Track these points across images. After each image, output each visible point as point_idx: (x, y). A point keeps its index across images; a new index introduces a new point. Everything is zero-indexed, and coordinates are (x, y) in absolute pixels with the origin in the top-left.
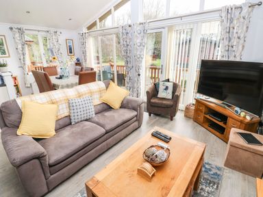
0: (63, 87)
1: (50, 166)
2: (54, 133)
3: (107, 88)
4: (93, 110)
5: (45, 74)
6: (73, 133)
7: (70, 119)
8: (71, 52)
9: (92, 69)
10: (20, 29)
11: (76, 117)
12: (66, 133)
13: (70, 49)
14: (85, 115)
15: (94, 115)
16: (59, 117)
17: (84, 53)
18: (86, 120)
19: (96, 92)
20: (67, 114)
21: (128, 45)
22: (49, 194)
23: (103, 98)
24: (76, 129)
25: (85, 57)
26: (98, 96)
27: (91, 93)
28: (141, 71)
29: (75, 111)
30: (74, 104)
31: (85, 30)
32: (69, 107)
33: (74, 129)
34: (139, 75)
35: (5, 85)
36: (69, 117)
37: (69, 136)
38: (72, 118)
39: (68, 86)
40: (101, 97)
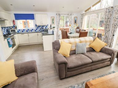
0: (72, 38)
1: (68, 68)
2: (69, 55)
3: (94, 40)
4: (86, 50)
5: (66, 32)
6: (77, 58)
7: (75, 52)
8: (75, 23)
9: (85, 30)
10: (59, 14)
11: (78, 51)
12: (74, 57)
13: (75, 21)
14: (82, 51)
15: (86, 52)
16: (72, 50)
17: (82, 23)
18: (82, 54)
19: (88, 42)
20: (74, 49)
21: (108, 18)
22: (65, 79)
23: (91, 45)
24: (78, 56)
25: (82, 24)
26: (89, 44)
27: (86, 42)
28: (115, 33)
29: (78, 48)
30: (78, 46)
31: (84, 12)
32: (76, 46)
33: (77, 56)
34: (113, 35)
35: (54, 34)
36: (75, 50)
37: (75, 59)
38: (76, 51)
39: (74, 37)
40: (90, 44)
